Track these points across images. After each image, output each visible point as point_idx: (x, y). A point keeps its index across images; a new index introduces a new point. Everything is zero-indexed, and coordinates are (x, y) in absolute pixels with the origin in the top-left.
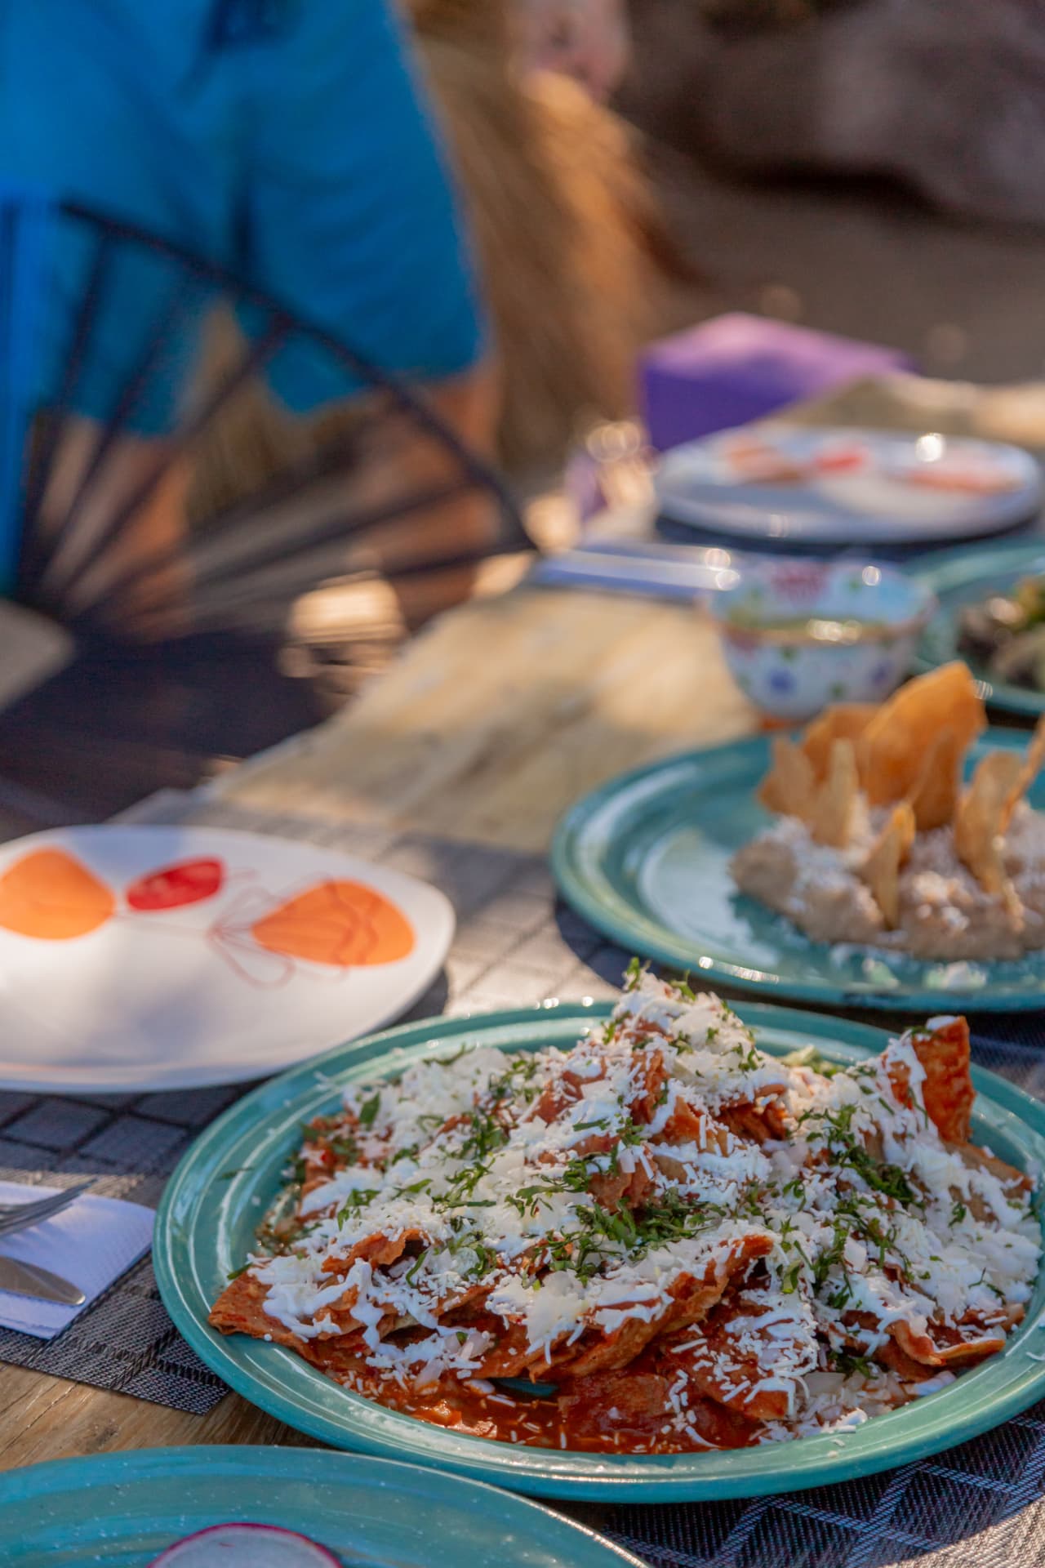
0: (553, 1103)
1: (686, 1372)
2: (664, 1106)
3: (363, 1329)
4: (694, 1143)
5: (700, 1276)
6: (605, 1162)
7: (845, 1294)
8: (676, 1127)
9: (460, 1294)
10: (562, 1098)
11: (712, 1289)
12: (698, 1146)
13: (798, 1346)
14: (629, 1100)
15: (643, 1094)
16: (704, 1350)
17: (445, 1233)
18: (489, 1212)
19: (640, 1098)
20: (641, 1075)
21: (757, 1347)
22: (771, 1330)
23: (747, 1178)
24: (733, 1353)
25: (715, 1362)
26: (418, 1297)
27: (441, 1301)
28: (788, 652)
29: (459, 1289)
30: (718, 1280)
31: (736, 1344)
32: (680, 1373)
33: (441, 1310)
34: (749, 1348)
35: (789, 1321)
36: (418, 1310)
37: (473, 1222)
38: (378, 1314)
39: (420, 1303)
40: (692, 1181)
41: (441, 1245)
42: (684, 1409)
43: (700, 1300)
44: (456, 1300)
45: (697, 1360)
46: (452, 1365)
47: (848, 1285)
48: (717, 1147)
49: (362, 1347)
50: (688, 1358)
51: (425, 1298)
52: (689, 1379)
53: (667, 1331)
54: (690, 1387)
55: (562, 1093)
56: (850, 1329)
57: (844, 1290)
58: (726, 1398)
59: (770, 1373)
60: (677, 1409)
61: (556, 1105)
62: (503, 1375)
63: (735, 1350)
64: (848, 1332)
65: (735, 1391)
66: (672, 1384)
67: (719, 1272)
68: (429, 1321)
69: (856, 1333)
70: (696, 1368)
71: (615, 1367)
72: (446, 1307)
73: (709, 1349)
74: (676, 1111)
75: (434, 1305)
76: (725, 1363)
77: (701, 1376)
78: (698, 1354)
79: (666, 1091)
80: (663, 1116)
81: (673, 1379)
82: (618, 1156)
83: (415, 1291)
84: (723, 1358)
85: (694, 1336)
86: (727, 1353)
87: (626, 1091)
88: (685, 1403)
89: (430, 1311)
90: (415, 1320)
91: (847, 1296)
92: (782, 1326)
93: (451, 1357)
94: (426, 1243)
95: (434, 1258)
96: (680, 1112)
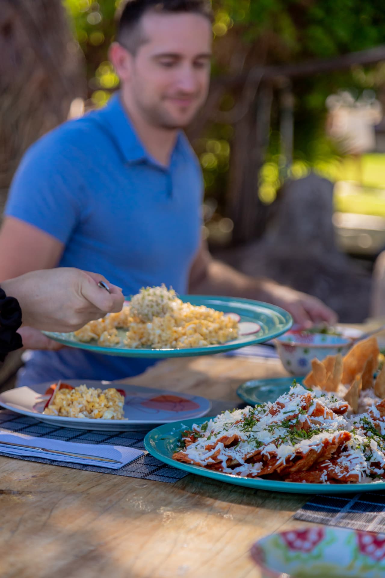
0: (274, 411)
1: (326, 470)
2: (312, 406)
3: (221, 462)
4: (322, 416)
5: (331, 442)
6: (294, 421)
7: (370, 456)
8: (316, 413)
9: (252, 453)
10: (277, 409)
11: (334, 446)
12: (324, 417)
13: (361, 463)
14: (301, 405)
15: (305, 404)
16: (331, 465)
17: (245, 438)
18: (258, 433)
19: (304, 405)
20: (304, 399)
21: (348, 464)
22: (352, 460)
23: (340, 425)
24: (340, 466)
25: (335, 468)
26: (238, 454)
27: (246, 455)
28: (306, 351)
29: (251, 452)
30: (336, 443)
31: (341, 464)
32: (325, 470)
33: (246, 458)
34: (346, 465)
35: (357, 458)
36: (238, 457)
37: (253, 436)
38: (227, 458)
39: (239, 456)
40: (323, 424)
41: (244, 441)
42: (326, 481)
43: (330, 450)
44: (251, 454)
45: (330, 467)
46: (251, 472)
47: (372, 453)
48: (330, 417)
49: (221, 467)
50: (326, 467)
51: (241, 454)
52: (327, 472)
53: (319, 461)
54: (327, 475)
55: (277, 408)
56: (372, 468)
57: (371, 455)
58: (340, 477)
59: (354, 469)
60: (324, 481)
61: (275, 411)
62: (268, 472)
63: (341, 466)
64: (371, 469)
65: (342, 475)
66: (322, 474)
67: (337, 441)
68: (242, 461)
69: (374, 469)
70: (329, 469)
71: (304, 469)
72: (248, 457)
73: (333, 465)
74: (316, 407)
75: (244, 456)
76: (338, 469)
77: (331, 472)
78: (330, 466)
79: (313, 402)
80: (312, 409)
81: (322, 472)
82: (299, 419)
83: (237, 452)
84: (337, 467)
85: (327, 462)
86: (338, 466)
87: (299, 403)
88: (326, 479)
89: (242, 458)
90: (238, 461)
91: (371, 457)
92: (356, 459)
93: (250, 470)
94: (240, 440)
95: (243, 444)
96: (318, 407)
